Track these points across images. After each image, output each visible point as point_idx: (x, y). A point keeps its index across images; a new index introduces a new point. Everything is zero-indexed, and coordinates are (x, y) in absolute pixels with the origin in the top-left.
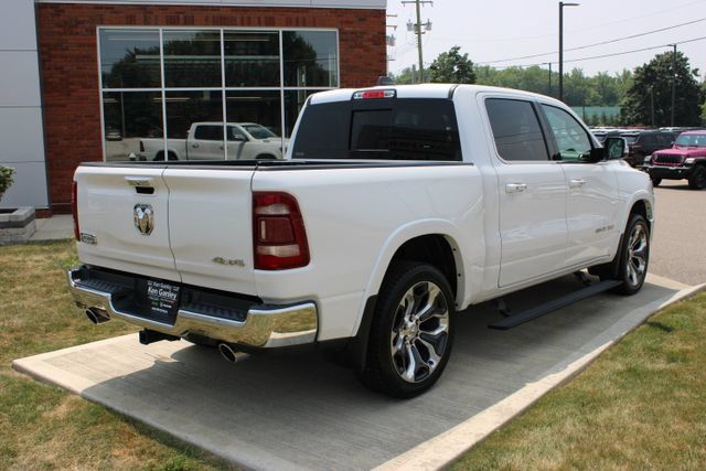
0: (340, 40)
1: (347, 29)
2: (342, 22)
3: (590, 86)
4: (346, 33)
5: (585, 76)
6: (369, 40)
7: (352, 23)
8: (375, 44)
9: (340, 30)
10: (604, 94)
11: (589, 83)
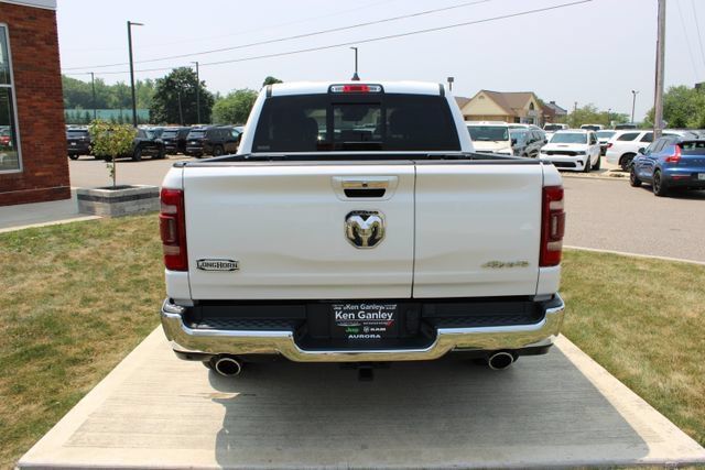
0: (10, 37)
1: (17, 26)
2: (11, 18)
3: (110, 92)
4: (16, 30)
5: (106, 84)
6: (42, 40)
7: (22, 20)
8: (47, 44)
9: (9, 26)
10: (120, 99)
11: (110, 90)
